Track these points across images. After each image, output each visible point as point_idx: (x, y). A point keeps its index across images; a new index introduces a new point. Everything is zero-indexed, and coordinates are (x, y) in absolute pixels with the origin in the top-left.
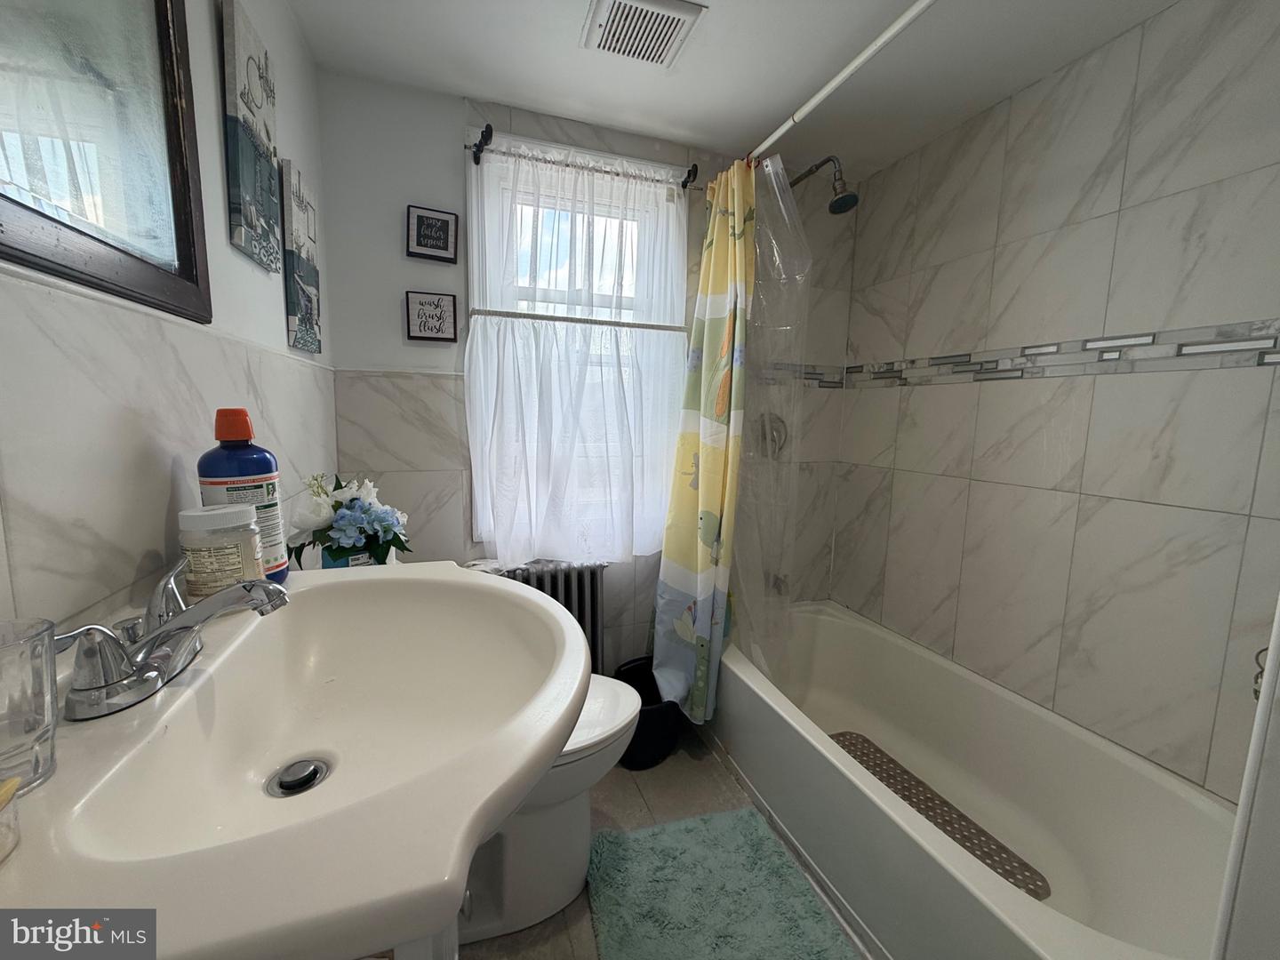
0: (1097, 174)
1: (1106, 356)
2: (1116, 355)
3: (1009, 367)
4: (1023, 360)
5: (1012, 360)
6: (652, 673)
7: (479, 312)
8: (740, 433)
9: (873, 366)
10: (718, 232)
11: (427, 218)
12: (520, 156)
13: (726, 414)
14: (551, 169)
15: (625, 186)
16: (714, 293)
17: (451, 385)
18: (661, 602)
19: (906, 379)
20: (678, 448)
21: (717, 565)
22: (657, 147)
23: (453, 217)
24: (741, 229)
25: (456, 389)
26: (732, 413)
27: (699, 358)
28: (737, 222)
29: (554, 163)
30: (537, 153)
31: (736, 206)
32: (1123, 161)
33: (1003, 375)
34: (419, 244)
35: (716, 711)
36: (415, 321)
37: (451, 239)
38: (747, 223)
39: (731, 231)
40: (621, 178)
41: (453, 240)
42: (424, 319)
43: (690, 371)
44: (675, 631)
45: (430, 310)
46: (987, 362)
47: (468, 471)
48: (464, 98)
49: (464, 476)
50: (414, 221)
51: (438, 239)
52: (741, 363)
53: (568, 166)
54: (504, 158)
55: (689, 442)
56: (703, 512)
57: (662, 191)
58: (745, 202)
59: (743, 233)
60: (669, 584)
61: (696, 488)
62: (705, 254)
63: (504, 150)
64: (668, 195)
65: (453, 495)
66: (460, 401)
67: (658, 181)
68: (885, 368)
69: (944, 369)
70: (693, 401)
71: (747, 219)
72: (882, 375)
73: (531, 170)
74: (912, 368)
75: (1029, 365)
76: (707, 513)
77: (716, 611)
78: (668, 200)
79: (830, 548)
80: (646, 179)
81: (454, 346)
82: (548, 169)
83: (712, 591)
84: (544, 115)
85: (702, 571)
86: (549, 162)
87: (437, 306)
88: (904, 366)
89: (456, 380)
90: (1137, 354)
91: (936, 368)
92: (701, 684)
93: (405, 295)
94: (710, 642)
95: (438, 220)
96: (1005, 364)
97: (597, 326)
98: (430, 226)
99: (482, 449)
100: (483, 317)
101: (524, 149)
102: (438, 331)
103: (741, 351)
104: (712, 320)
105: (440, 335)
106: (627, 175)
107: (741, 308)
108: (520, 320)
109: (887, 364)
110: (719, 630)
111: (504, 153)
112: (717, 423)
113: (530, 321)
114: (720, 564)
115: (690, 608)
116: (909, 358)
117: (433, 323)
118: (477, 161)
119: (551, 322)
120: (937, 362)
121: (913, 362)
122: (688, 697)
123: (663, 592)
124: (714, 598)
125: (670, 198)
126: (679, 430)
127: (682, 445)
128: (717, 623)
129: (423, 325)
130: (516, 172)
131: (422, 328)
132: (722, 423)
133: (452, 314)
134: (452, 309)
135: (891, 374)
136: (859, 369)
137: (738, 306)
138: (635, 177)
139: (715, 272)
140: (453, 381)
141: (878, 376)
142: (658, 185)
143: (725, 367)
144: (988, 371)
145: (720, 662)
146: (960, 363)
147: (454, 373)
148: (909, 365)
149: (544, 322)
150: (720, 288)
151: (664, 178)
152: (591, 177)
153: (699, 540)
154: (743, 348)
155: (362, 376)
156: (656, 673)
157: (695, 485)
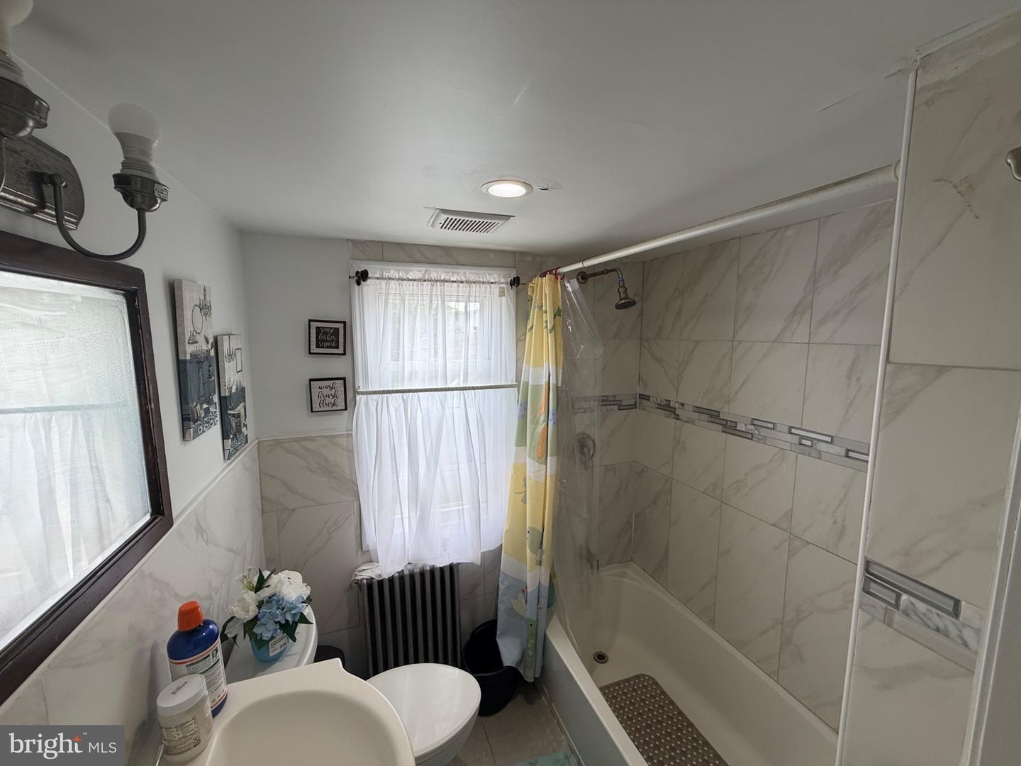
0: (794, 313)
1: (804, 442)
2: (809, 443)
3: (744, 430)
4: (753, 427)
5: (746, 425)
6: (496, 641)
7: (362, 393)
8: (554, 473)
9: (657, 399)
10: (537, 322)
11: (323, 328)
12: (390, 279)
13: (545, 457)
14: (413, 285)
15: (468, 290)
16: (534, 366)
17: (343, 441)
18: (502, 587)
19: (678, 415)
20: (512, 475)
21: (540, 565)
22: (492, 256)
23: (342, 325)
24: (552, 326)
25: (346, 445)
26: (549, 458)
27: (526, 409)
28: (549, 317)
29: (414, 280)
30: (402, 275)
31: (548, 306)
32: (810, 311)
33: (739, 433)
34: (318, 346)
35: (543, 668)
36: (316, 400)
37: (341, 340)
38: (557, 317)
39: (545, 324)
40: (465, 284)
41: (342, 341)
42: (322, 398)
43: (519, 419)
44: (512, 608)
45: (326, 392)
46: (731, 421)
47: (358, 502)
48: (348, 240)
49: (355, 506)
50: (313, 332)
51: (332, 341)
52: (554, 423)
53: (425, 281)
54: (378, 281)
55: (519, 469)
56: (529, 527)
57: (496, 289)
58: (554, 302)
59: (554, 328)
60: (508, 574)
61: (525, 503)
62: (528, 335)
63: (378, 276)
64: (499, 292)
65: (346, 519)
66: (350, 451)
67: (492, 283)
68: (665, 402)
69: (704, 417)
70: (521, 441)
71: (557, 314)
72: (662, 407)
73: (398, 288)
74: (682, 409)
75: (756, 432)
76: (532, 528)
77: (540, 600)
78: (500, 296)
79: (632, 525)
80: (484, 283)
81: (346, 413)
82: (411, 286)
83: (537, 585)
84: (406, 244)
85: (530, 571)
86: (411, 280)
87: (332, 388)
88: (677, 406)
89: (347, 437)
90: (822, 447)
91: (698, 414)
92: (531, 653)
93: (308, 382)
94: (537, 620)
95: (331, 328)
96: (741, 427)
97: (449, 392)
98: (326, 333)
99: (368, 483)
100: (365, 396)
101: (393, 273)
102: (333, 405)
103: (553, 415)
104: (533, 386)
105: (335, 408)
106: (468, 282)
107: (553, 384)
108: (393, 394)
109: (666, 400)
110: (543, 613)
111: (378, 278)
112: (537, 463)
113: (400, 394)
114: (542, 564)
115: (523, 591)
116: (681, 401)
117: (329, 400)
118: (359, 283)
119: (416, 394)
120: (699, 410)
121: (682, 405)
122: (522, 660)
123: (504, 580)
124: (539, 589)
125: (502, 294)
126: (512, 461)
127: (515, 472)
128: (541, 608)
129: (322, 403)
130: (388, 289)
131: (321, 405)
132: (542, 464)
133: (343, 392)
134: (343, 389)
135: (667, 408)
136: (647, 398)
137: (551, 382)
138: (474, 282)
139: (535, 351)
140: (345, 439)
141: (660, 407)
142: (493, 285)
143: (544, 422)
144: (730, 427)
145: (545, 635)
146: (714, 416)
147: (346, 433)
148: (680, 406)
149: (411, 394)
150: (538, 364)
151: (497, 280)
152: (442, 287)
153: (527, 547)
154: (555, 413)
155: (277, 443)
156: (499, 641)
157: (524, 501)
